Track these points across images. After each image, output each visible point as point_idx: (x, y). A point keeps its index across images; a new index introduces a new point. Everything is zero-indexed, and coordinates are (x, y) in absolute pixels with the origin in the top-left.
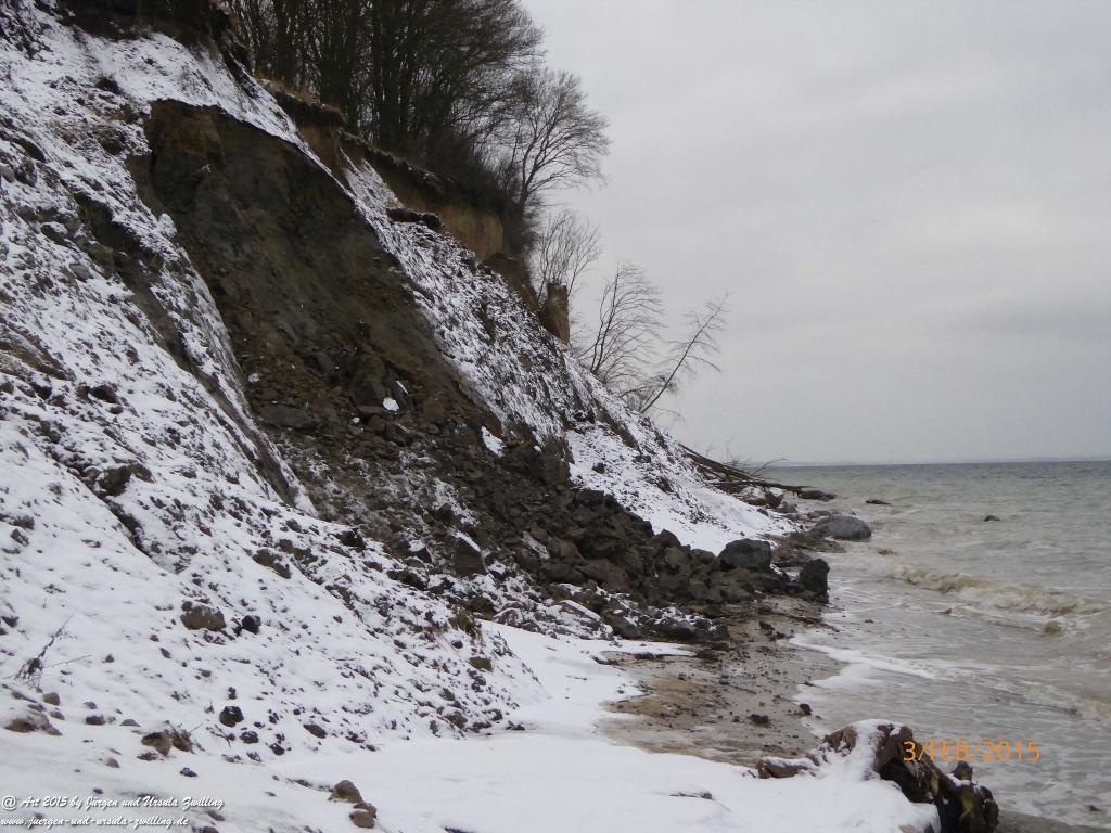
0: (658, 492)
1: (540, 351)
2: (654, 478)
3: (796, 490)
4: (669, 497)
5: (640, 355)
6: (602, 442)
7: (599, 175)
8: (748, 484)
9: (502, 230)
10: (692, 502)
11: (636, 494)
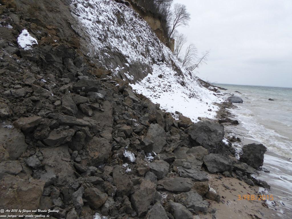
0: (180, 86)
1: (151, 40)
2: (180, 81)
3: (220, 88)
4: (184, 88)
5: (193, 61)
6: (165, 68)
7: (188, 25)
8: (210, 86)
9: (160, 24)
10: (192, 90)
11: (170, 86)
